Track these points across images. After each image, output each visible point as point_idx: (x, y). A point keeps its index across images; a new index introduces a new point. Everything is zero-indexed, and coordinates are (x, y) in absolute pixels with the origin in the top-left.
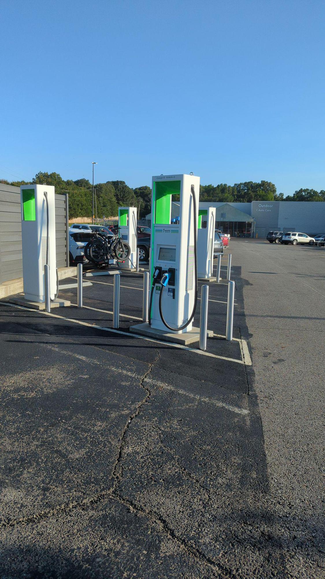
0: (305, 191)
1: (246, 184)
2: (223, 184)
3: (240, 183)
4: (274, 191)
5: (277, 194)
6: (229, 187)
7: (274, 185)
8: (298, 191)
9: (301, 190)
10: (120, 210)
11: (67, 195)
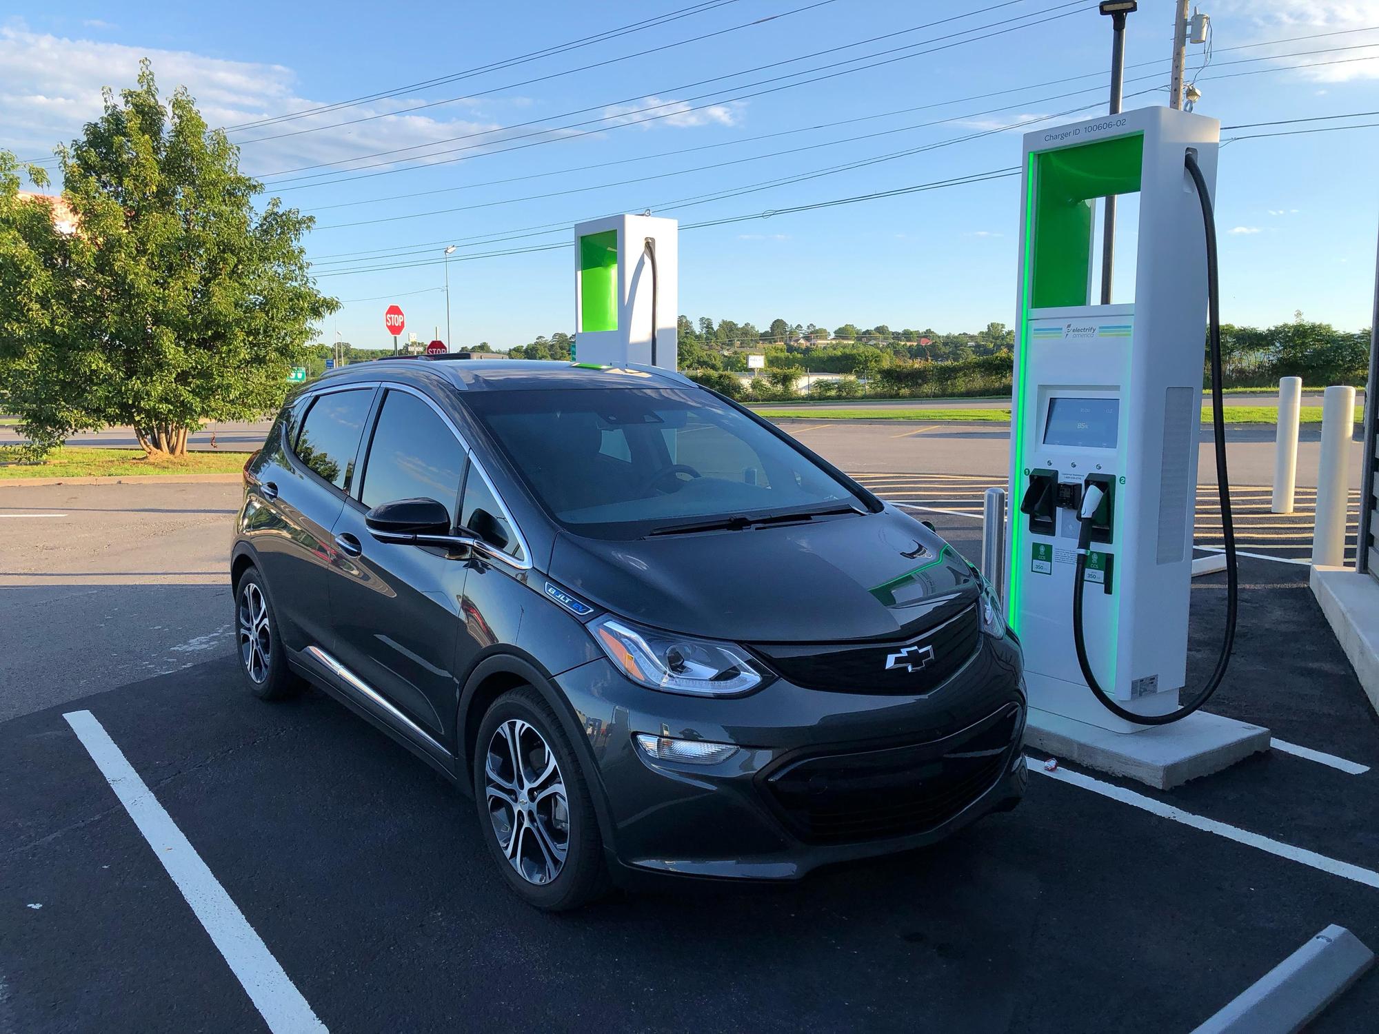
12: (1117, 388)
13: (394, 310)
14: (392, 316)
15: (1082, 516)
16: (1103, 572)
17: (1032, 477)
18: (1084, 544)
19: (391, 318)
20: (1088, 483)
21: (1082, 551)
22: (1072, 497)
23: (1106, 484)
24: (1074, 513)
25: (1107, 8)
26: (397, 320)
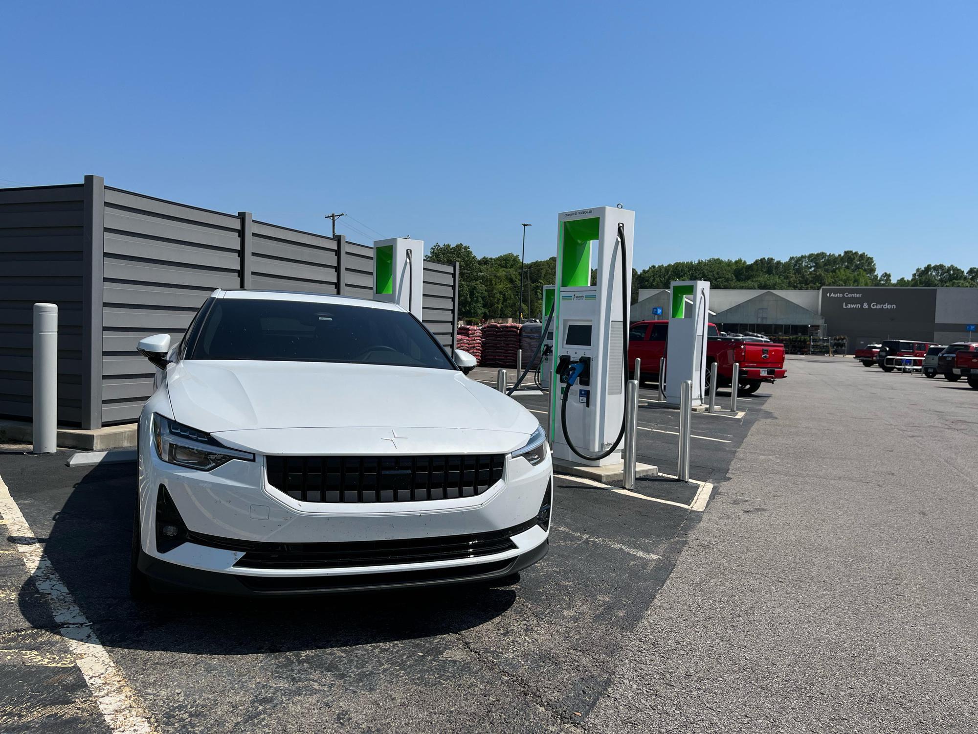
0: (936, 268)
1: (814, 258)
2: (766, 259)
3: (800, 256)
4: (872, 270)
5: (876, 274)
6: (779, 263)
7: (872, 258)
8: (923, 269)
9: (928, 268)
10: (546, 290)
11: (458, 264)
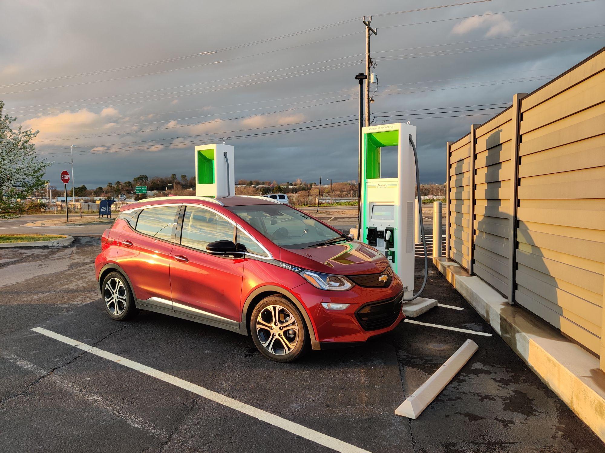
12: (393, 202)
13: (65, 173)
14: (64, 175)
15: (386, 240)
16: (392, 256)
17: (369, 229)
18: (387, 248)
19: (63, 176)
20: (386, 230)
21: (387, 250)
22: (381, 235)
23: (392, 231)
24: (383, 240)
25: (358, 77)
26: (67, 177)
